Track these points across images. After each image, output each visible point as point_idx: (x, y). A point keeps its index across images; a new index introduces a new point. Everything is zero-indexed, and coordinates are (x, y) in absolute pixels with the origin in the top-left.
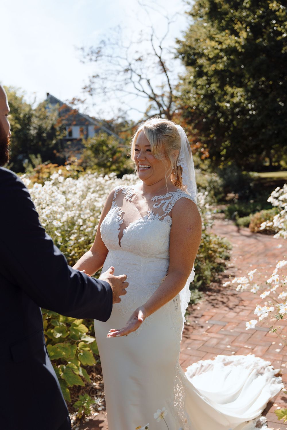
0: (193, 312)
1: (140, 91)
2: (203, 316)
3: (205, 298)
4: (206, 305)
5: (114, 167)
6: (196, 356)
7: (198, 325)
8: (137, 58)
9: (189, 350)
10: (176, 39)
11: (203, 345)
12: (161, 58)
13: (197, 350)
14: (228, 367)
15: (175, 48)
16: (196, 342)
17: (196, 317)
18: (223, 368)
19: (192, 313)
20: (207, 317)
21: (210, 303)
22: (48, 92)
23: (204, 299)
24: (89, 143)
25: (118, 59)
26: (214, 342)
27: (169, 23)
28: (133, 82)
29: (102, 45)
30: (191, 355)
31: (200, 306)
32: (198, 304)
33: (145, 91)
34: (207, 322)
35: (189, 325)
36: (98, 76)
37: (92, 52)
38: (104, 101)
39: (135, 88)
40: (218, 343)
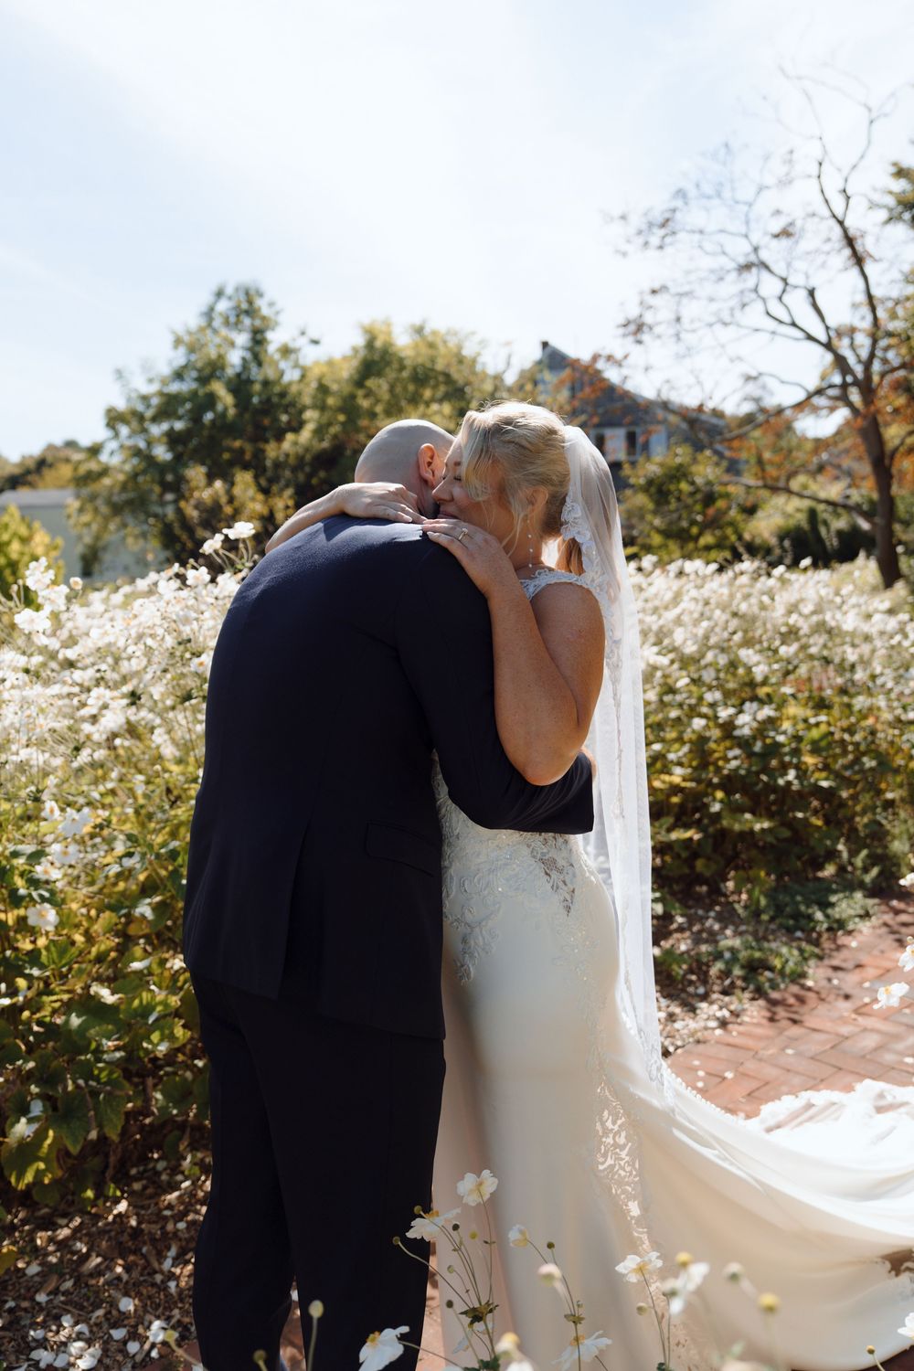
0: (835, 954)
1: (781, 322)
2: (859, 966)
3: (882, 916)
4: (880, 936)
5: (707, 539)
6: (803, 1075)
7: (837, 992)
8: (777, 229)
9: (788, 1055)
10: (895, 164)
11: (832, 1048)
12: (847, 223)
13: (812, 1058)
14: (890, 1115)
15: (891, 193)
16: (817, 1036)
17: (836, 969)
18: (871, 1117)
19: (830, 956)
20: (870, 972)
21: (893, 932)
22: (545, 339)
23: (878, 919)
24: (641, 472)
25: (723, 238)
26: (870, 1041)
27: (872, 122)
28: (764, 300)
29: (679, 203)
30: (788, 1071)
31: (860, 938)
32: (854, 934)
33: (798, 322)
34: (867, 985)
35: (809, 989)
36: (664, 288)
37: (651, 225)
38: (680, 357)
39: (768, 313)
40: (879, 1048)
